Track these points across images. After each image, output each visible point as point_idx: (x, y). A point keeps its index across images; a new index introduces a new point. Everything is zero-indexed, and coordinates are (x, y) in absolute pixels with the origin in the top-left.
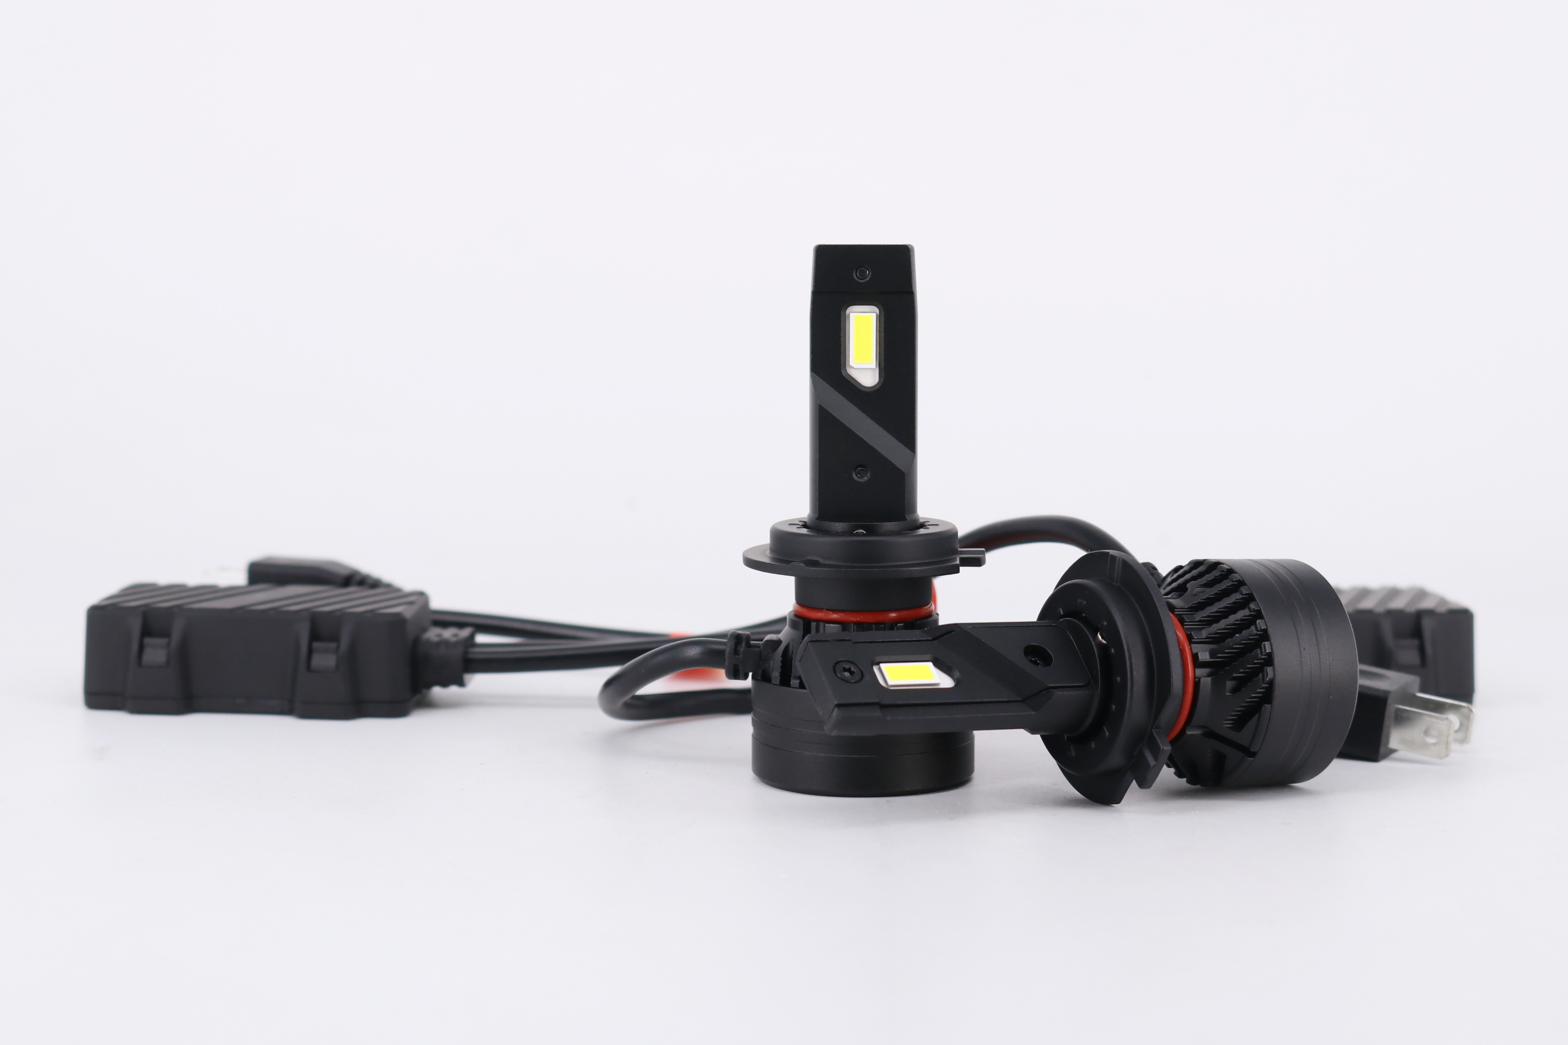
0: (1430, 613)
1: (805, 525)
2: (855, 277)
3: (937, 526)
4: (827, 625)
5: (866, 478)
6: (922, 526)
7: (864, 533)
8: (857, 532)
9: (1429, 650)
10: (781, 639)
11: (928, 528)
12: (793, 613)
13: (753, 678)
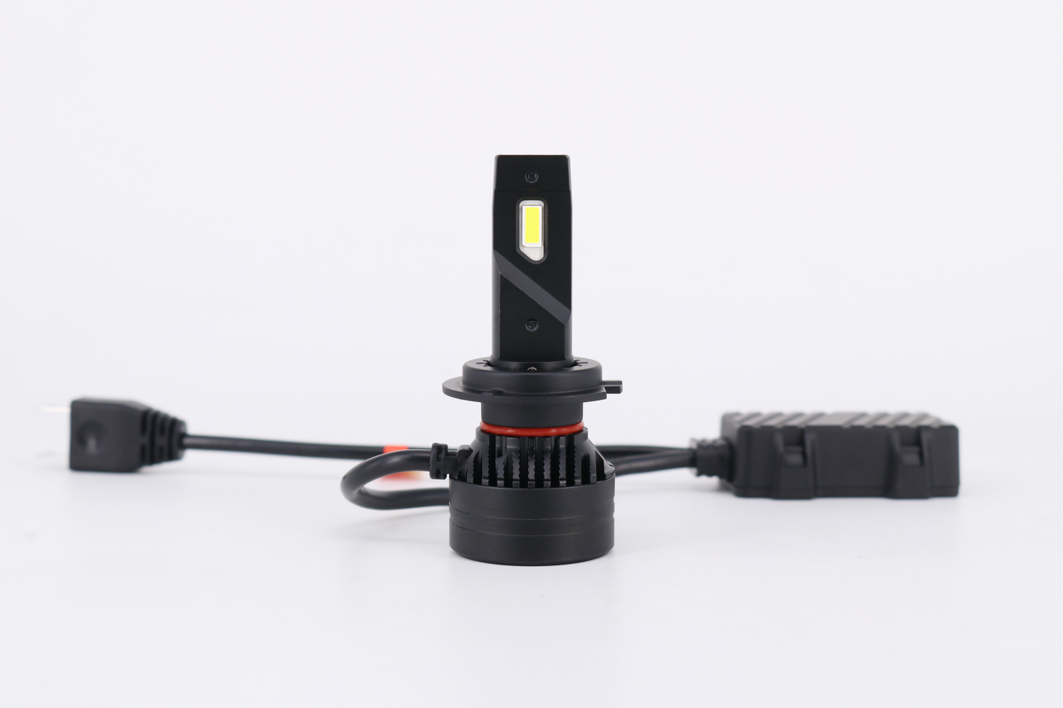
0: (928, 428)
1: (488, 364)
2: (526, 179)
3: (587, 364)
4: (508, 438)
5: (535, 329)
6: (576, 364)
7: (535, 370)
8: (530, 369)
9: (926, 454)
10: (472, 449)
11: (581, 365)
12: (480, 428)
13: (451, 477)
